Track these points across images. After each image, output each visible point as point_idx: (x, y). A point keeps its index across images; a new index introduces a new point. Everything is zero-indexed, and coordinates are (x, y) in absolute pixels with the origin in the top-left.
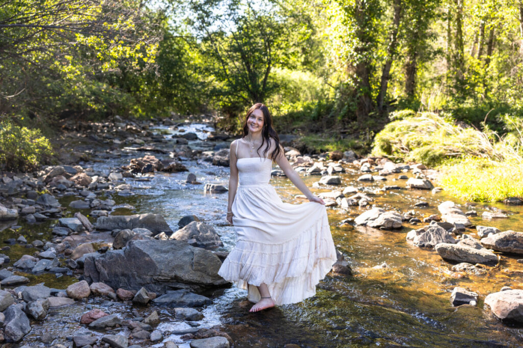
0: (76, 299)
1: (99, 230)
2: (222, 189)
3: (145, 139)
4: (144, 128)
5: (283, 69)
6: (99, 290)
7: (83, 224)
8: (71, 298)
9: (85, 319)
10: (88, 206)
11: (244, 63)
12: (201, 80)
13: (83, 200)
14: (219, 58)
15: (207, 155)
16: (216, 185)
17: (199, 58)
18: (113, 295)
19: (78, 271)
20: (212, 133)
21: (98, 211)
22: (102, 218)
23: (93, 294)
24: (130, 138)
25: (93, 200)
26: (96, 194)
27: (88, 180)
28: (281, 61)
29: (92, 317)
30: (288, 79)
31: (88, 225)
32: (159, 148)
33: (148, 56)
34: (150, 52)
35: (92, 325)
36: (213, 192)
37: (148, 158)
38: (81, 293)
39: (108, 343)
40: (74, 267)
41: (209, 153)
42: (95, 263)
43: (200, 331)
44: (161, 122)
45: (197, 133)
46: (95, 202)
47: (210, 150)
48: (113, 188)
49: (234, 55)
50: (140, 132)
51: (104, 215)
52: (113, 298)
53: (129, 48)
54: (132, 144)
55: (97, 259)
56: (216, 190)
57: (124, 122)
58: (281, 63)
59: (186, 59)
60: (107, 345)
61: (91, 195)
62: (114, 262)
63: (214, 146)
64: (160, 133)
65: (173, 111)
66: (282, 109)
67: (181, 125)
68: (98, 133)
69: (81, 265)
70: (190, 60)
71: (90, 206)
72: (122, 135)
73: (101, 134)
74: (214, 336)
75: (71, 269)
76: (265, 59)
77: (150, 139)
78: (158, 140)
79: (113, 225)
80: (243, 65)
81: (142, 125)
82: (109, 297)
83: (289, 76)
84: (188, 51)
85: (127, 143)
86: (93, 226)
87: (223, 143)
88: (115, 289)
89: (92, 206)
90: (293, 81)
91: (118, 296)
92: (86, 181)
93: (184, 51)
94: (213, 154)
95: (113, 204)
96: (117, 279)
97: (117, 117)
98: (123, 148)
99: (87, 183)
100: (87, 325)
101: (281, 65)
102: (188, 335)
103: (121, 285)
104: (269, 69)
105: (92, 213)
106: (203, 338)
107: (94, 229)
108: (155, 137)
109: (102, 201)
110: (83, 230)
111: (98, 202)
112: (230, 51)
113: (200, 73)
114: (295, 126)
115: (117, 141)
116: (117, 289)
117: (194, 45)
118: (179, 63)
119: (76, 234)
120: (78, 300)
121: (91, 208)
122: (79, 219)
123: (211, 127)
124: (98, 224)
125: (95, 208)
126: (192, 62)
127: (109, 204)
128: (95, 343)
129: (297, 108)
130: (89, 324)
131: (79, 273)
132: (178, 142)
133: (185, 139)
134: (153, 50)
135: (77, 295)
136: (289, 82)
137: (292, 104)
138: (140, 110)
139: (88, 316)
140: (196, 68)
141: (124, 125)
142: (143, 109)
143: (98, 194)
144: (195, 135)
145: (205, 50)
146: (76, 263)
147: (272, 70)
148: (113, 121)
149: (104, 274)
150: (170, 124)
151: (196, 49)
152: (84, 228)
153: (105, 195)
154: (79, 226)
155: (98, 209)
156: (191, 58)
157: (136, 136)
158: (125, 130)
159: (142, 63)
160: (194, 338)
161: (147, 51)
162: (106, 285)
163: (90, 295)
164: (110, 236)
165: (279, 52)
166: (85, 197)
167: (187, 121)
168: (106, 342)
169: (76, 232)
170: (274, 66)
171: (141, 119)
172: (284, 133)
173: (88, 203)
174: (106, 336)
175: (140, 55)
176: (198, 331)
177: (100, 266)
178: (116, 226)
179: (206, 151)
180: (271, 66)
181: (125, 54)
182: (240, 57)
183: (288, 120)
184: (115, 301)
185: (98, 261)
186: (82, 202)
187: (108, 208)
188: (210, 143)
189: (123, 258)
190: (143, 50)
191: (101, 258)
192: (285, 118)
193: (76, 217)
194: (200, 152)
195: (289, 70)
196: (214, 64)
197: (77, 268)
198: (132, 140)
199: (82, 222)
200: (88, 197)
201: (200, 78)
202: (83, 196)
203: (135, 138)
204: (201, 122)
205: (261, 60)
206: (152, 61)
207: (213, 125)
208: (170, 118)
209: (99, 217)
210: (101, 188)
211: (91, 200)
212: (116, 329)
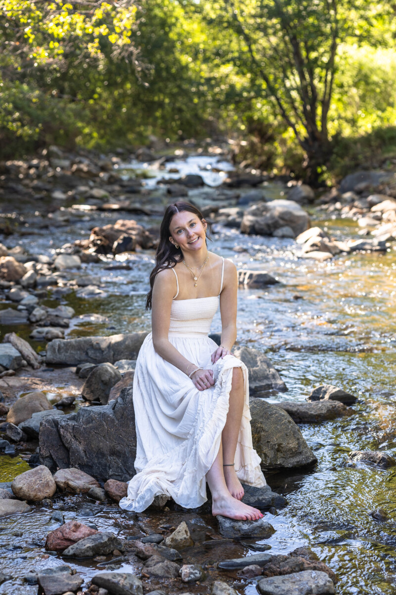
0: (31, 502)
1: (52, 365)
2: (267, 279)
3: (110, 188)
4: (103, 169)
5: (360, 46)
6: (71, 483)
7: (23, 356)
8: (21, 499)
9: (54, 542)
10: (25, 321)
11: (287, 38)
12: (205, 74)
13: (15, 308)
14: (239, 31)
15: (228, 215)
16: (255, 273)
17: (202, 31)
18: (99, 491)
19: (25, 445)
20: (230, 174)
21: (46, 329)
22: (57, 342)
23: (62, 491)
24: (83, 188)
25: (33, 308)
26: (36, 295)
27: (20, 270)
28: (358, 32)
29: (68, 536)
30: (371, 65)
31: (32, 357)
32: (137, 205)
33: (118, 30)
34: (121, 24)
35: (70, 551)
36: (251, 287)
37: (123, 225)
38: (40, 491)
39: (104, 587)
40: (16, 438)
41: (233, 211)
42: (58, 431)
43: (273, 559)
44: (133, 156)
45: (203, 174)
46: (39, 312)
47: (230, 206)
48: (65, 285)
49: (269, 23)
50: (97, 176)
51: (57, 337)
52: (99, 499)
53: (82, 17)
54: (86, 198)
55: (63, 423)
56: (256, 282)
57: (65, 158)
58: (356, 36)
59: (179, 35)
60: (102, 591)
61: (28, 298)
62: (97, 428)
63: (238, 197)
64: (134, 177)
65: (154, 133)
66: (360, 122)
67: (171, 159)
68: (21, 180)
69: (31, 436)
70: (186, 38)
71: (29, 319)
72: (66, 183)
73: (27, 182)
74: (301, 570)
75: (12, 441)
76: (327, 29)
77: (117, 188)
78: (132, 189)
79: (78, 355)
80: (286, 43)
81: (101, 163)
82: (90, 495)
83: (372, 61)
84: (181, 20)
85: (78, 197)
86: (39, 357)
87: (253, 192)
88: (101, 480)
89: (33, 320)
90: (379, 69)
91: (107, 494)
92: (16, 272)
93: (173, 20)
94: (241, 214)
95: (70, 315)
96: (104, 461)
97: (54, 148)
98: (71, 206)
99: (17, 277)
100: (59, 553)
101: (355, 39)
102: (251, 567)
103: (110, 473)
104: (333, 47)
105: (34, 333)
106: (281, 574)
107: (42, 363)
108: (125, 183)
109: (50, 310)
110: (24, 366)
111: (43, 312)
112: (261, 16)
113: (206, 60)
114: (386, 155)
115: (58, 195)
116: (105, 480)
117: (193, 8)
118: (165, 44)
119: (11, 375)
120: (35, 503)
121: (31, 324)
122: (15, 345)
123: (227, 161)
124: (49, 355)
125: (38, 323)
126: (190, 41)
127: (63, 314)
128: (80, 589)
129: (388, 120)
130: (64, 549)
131: (27, 450)
132: (169, 192)
133: (183, 187)
134: (126, 19)
135: (32, 494)
136: (372, 71)
137: (379, 113)
138: (95, 135)
139: (60, 535)
140: (195, 53)
141: (66, 163)
142: (102, 132)
143: (40, 296)
144: (199, 178)
145: (213, 16)
146: (19, 430)
147: (340, 49)
148: (48, 157)
149: (78, 452)
150: (151, 160)
151: (197, 15)
152: (25, 362)
153: (54, 297)
154: (16, 358)
155: (45, 326)
156: (189, 33)
157: (91, 184)
158: (69, 173)
159: (105, 45)
160: (264, 574)
161: (115, 22)
162: (83, 473)
163: (56, 493)
164: (74, 376)
165: (353, 14)
166: (18, 301)
167: (179, 152)
168: (100, 586)
169: (11, 371)
170: (342, 40)
171: (98, 151)
172: (366, 169)
173: (25, 313)
174: (98, 573)
175: (103, 30)
176: (270, 561)
177: (68, 436)
178: (83, 357)
179: (224, 207)
180: (338, 41)
181: (74, 30)
182: (279, 26)
183: (373, 143)
184: (102, 504)
185: (65, 428)
186: (14, 312)
187: (62, 322)
188: (230, 192)
189: (113, 421)
190: (107, 20)
191: (70, 423)
192: (366, 140)
193: (9, 342)
194: (215, 211)
195: (372, 49)
196: (231, 41)
197: (22, 440)
198: (86, 192)
199: (20, 352)
200: (23, 302)
201: (205, 71)
202: (14, 301)
203: (91, 188)
204: (206, 154)
205: (318, 32)
206: (125, 40)
207: (229, 157)
208: (149, 147)
209: (50, 340)
210: (45, 284)
211: (30, 309)
212: (114, 559)
